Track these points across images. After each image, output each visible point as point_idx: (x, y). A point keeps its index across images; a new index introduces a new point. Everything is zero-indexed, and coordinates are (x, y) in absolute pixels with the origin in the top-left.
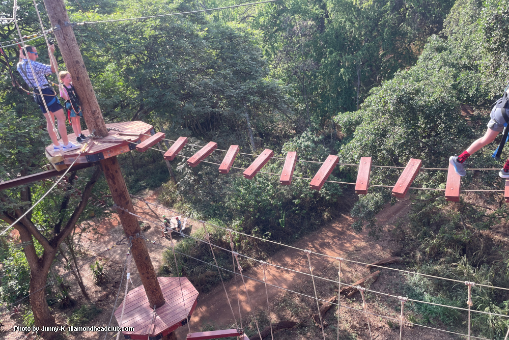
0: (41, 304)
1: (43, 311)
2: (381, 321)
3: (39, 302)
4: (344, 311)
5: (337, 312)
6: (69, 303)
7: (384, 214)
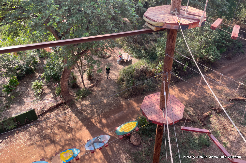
0: (66, 85)
1: (66, 88)
2: (232, 127)
3: (65, 83)
4: (215, 119)
5: (211, 119)
6: (76, 86)
7: (237, 74)
